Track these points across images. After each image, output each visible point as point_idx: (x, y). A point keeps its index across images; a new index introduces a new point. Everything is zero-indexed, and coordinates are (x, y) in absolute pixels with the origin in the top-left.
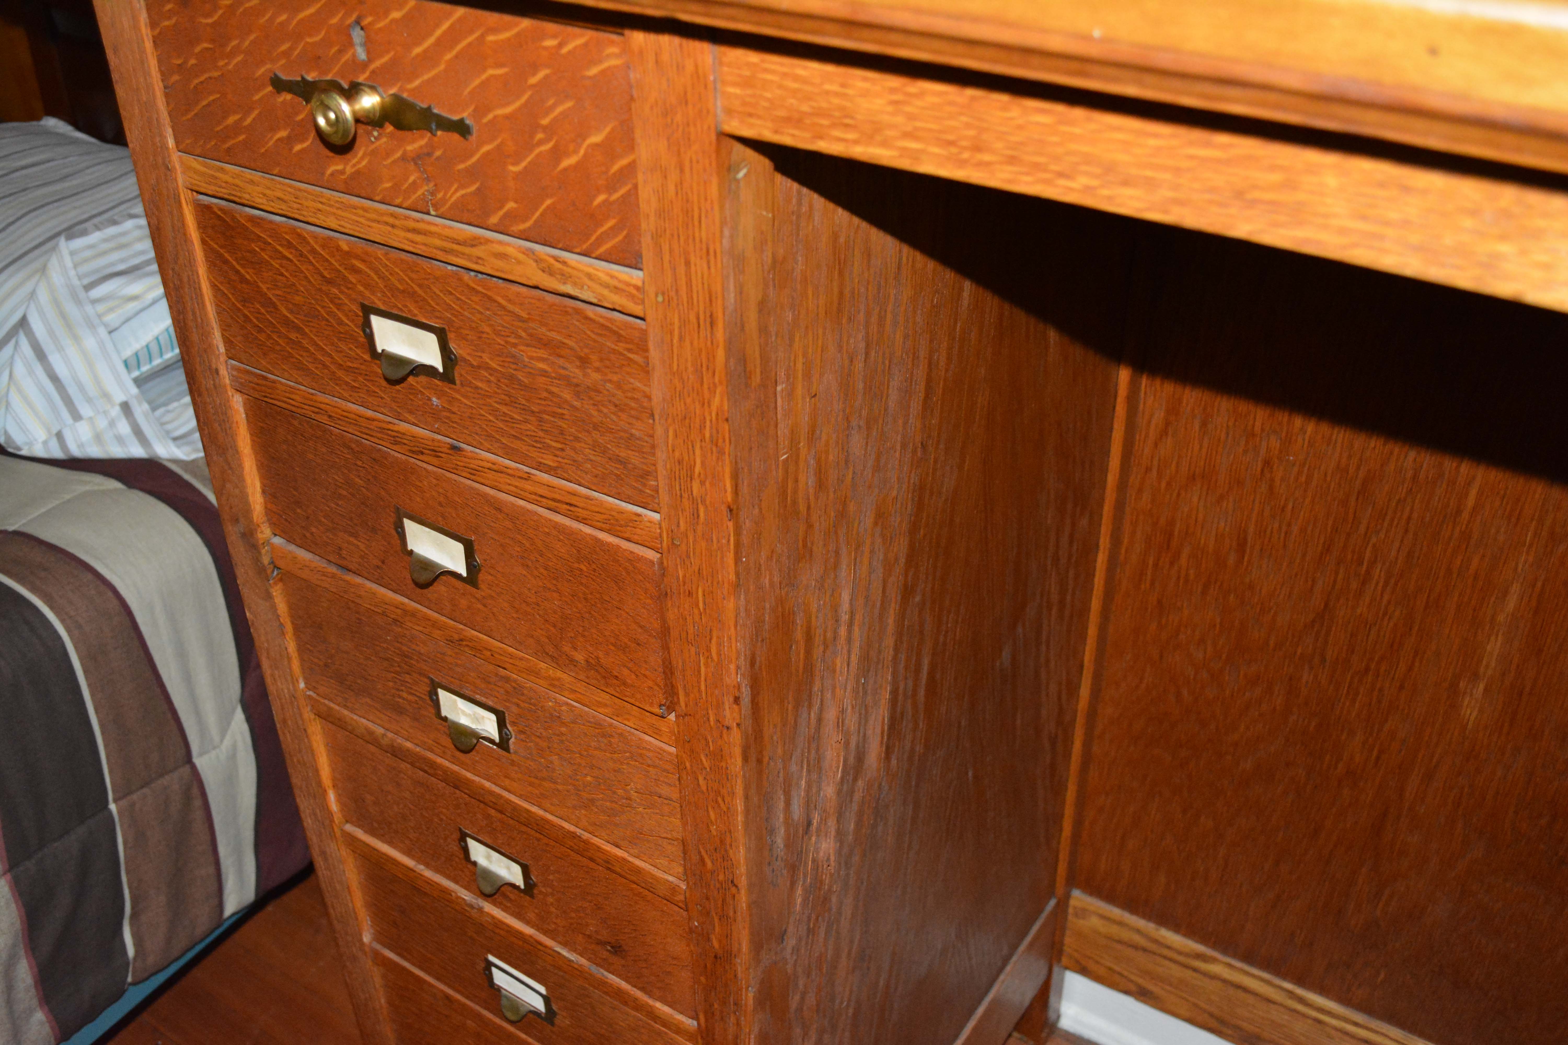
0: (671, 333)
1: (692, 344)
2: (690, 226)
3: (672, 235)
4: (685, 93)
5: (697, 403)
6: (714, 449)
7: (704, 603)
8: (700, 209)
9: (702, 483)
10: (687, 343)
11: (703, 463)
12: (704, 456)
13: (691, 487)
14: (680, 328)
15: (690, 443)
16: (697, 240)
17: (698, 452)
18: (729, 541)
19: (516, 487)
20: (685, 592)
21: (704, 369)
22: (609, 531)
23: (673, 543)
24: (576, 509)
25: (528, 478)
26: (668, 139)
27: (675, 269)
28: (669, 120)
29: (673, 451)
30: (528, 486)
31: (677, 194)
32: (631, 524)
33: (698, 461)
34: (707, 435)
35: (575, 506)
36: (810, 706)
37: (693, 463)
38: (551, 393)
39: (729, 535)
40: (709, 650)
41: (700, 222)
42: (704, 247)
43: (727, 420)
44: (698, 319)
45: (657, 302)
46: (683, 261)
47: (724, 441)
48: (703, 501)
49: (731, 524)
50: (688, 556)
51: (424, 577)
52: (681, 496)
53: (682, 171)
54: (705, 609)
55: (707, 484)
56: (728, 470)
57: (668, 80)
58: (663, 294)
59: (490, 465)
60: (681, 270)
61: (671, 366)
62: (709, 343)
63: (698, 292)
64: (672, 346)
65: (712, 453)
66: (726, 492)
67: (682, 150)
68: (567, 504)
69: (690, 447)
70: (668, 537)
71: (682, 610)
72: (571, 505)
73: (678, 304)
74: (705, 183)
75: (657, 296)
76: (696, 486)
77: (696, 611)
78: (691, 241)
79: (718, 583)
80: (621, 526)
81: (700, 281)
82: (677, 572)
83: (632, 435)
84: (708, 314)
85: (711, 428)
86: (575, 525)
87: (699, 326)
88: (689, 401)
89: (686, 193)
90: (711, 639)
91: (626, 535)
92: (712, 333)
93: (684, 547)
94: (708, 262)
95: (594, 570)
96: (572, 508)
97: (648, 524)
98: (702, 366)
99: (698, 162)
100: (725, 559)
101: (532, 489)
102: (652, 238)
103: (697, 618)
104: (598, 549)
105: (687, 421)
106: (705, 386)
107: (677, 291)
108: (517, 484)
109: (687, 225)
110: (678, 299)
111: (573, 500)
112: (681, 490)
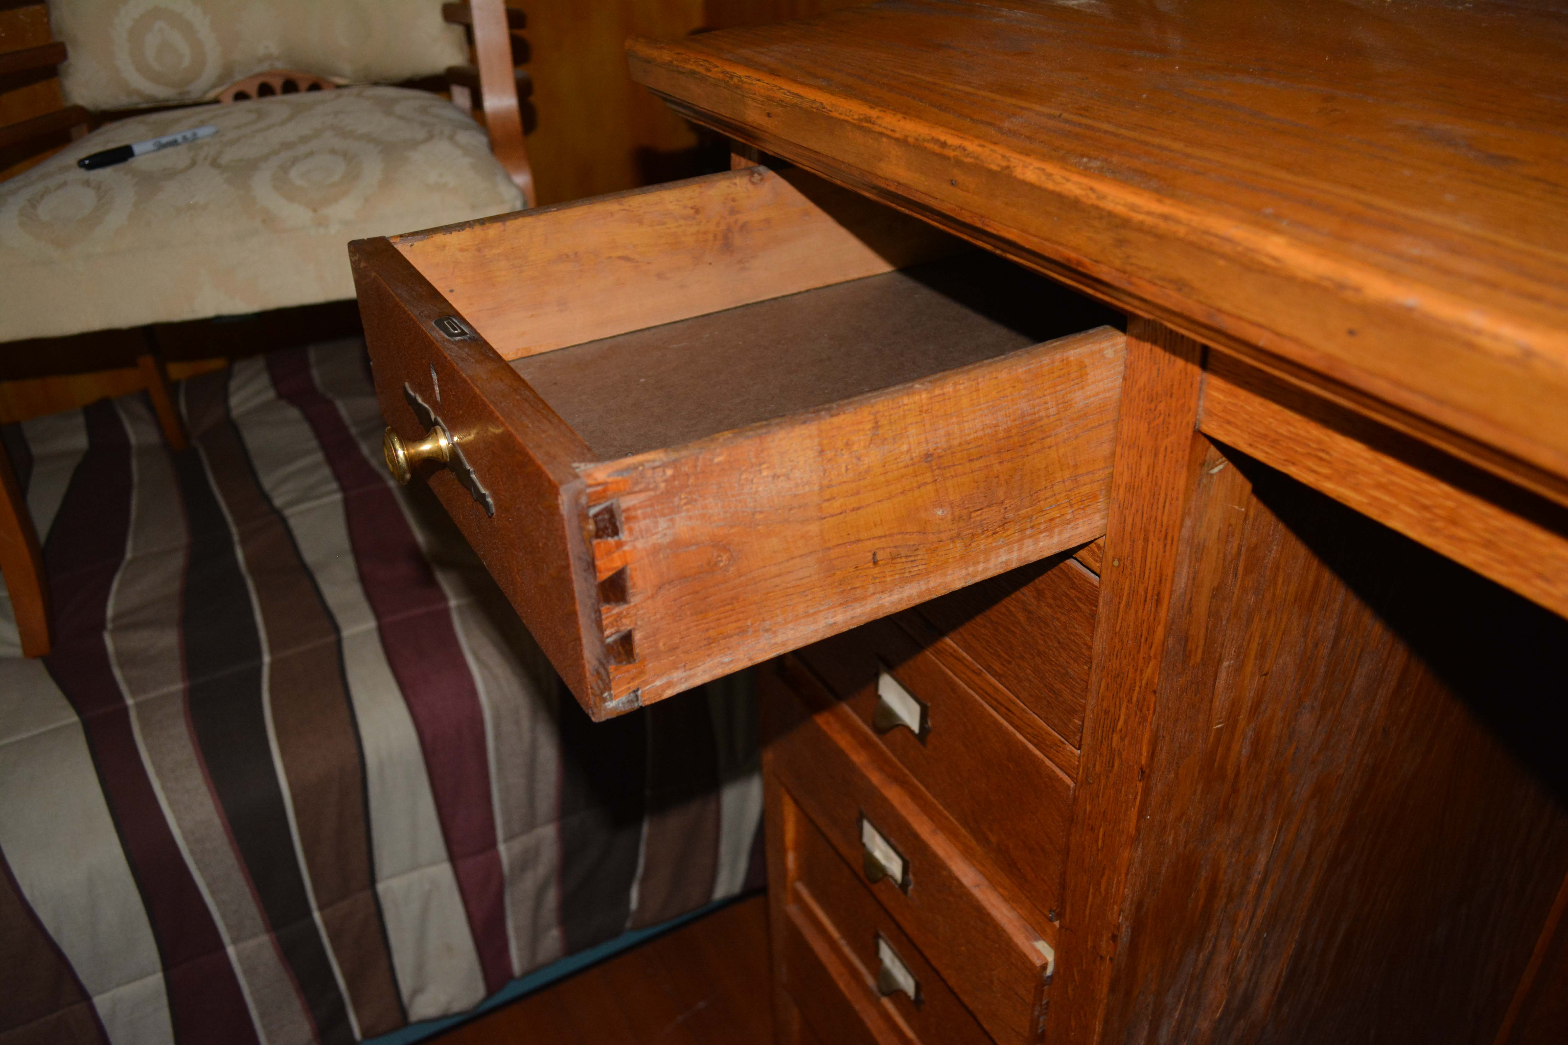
0: (1121, 598)
1: (1136, 612)
2: (1155, 507)
3: (1137, 511)
4: (1172, 386)
5: (1131, 667)
6: (1138, 713)
7: (1103, 842)
8: (1166, 495)
9: (1122, 739)
10: (1132, 611)
11: (1126, 722)
12: (1128, 715)
13: (1112, 738)
14: (1129, 595)
15: (1118, 700)
16: (1159, 522)
17: (1123, 710)
18: (1135, 798)
19: (970, 678)
20: (1088, 825)
21: (1143, 640)
22: (1035, 745)
23: (1087, 779)
24: (1012, 716)
25: (979, 674)
26: (1149, 423)
27: (1134, 541)
28: (1153, 406)
29: (1102, 701)
30: (977, 680)
31: (1148, 474)
32: (1055, 748)
33: (1122, 718)
34: (1135, 699)
35: (1013, 713)
36: (1200, 950)
37: (1117, 718)
38: (1008, 610)
39: (1137, 794)
40: (1099, 884)
41: (1164, 507)
42: (1164, 529)
43: (1155, 692)
44: (1146, 593)
45: (1113, 566)
46: (1142, 536)
47: (1148, 710)
48: (1120, 755)
49: (1140, 785)
50: (1098, 797)
51: (883, 723)
52: (1102, 742)
53: (1156, 455)
54: (1102, 848)
55: (1126, 742)
56: (1146, 737)
57: (1159, 369)
58: (1119, 560)
59: (951, 651)
60: (1140, 544)
61: (1114, 626)
62: (1152, 618)
63: (1150, 569)
64: (1119, 608)
65: (1136, 715)
66: (1141, 754)
67: (1160, 436)
68: (1006, 708)
69: (1118, 703)
70: (1083, 772)
71: (1083, 839)
72: (1009, 711)
73: (1131, 574)
74: (1175, 472)
75: (1114, 560)
76: (1116, 738)
77: (1094, 848)
78: (1152, 521)
79: (1119, 830)
80: (1047, 745)
81: (1154, 560)
82: (1086, 805)
83: (1067, 673)
84: (1156, 592)
85: (1139, 693)
86: (1011, 729)
87: (1145, 601)
88: (1124, 662)
89: (1156, 476)
90: (1102, 876)
91: (1050, 756)
92: (1156, 611)
93: (1095, 787)
94: (1165, 545)
95: (1019, 773)
96: (1009, 714)
97: (1069, 754)
98: (1141, 635)
99: (1172, 452)
100: (1129, 813)
101: (980, 684)
102: (1119, 507)
103: (1094, 852)
104: (1026, 756)
105: (1119, 679)
106: (1141, 655)
107: (1132, 562)
108: (969, 675)
109: (1152, 505)
110: (1131, 569)
111: (1012, 708)
112: (1102, 736)
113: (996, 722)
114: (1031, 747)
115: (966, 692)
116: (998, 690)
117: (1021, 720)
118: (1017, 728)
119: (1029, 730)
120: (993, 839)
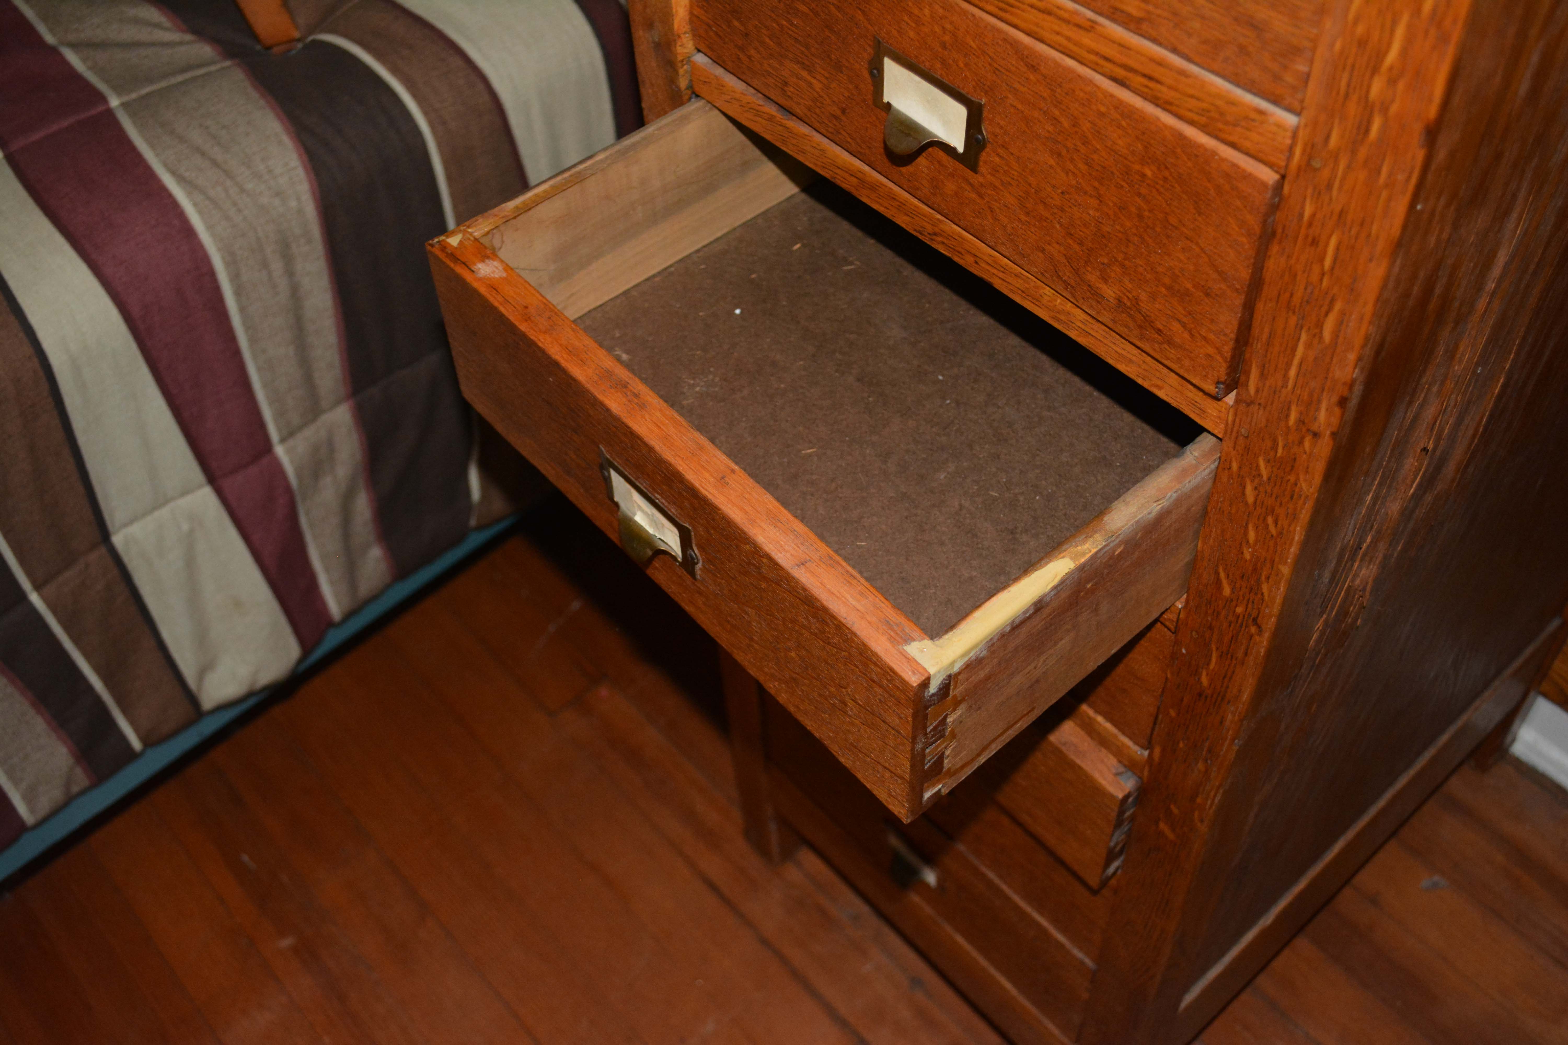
6: (1432, 31)
7: (1335, 259)
9: (1392, 82)
11: (1404, 53)
12: (1409, 40)
13: (1370, 84)
15: (1389, 16)
17: (1400, 32)
18: (1408, 177)
19: (1068, 39)
20: (1307, 236)
22: (1204, 128)
23: (1308, 164)
24: (1158, 86)
25: (1090, 28)
29: (1355, 23)
30: (1087, 40)
32: (1243, 124)
33: (1396, 46)
35: (1158, 82)
36: (1410, 403)
37: (1384, 48)
39: (1412, 170)
40: (1320, 325)
48: (1384, 111)
49: (1420, 153)
50: (1329, 187)
51: (903, 146)
52: (1347, 95)
54: (1332, 268)
55: (1401, 85)
56: (1445, 66)
65: (1426, 36)
66: (1429, 102)
68: (1144, 76)
69: (1389, 22)
70: (1303, 154)
71: (1292, 262)
72: (1150, 78)
76: (1378, 83)
77: (1316, 269)
79: (1369, 235)
80: (1227, 123)
82: (1303, 206)
86: (1150, 109)
90: (1327, 314)
91: (1231, 138)
93: (1326, 173)
95: (1165, 179)
96: (1152, 84)
97: (1275, 129)
100: (1392, 203)
101: (1093, 45)
103: (1315, 278)
104: (1179, 150)
108: (1069, 33)
111: (1157, 72)
112: (1348, 85)
113: (1119, 105)
114: (1190, 132)
115: (1058, 65)
116: (1129, 49)
117: (1176, 90)
118: (1166, 106)
119: (1193, 103)
120: (1109, 292)
